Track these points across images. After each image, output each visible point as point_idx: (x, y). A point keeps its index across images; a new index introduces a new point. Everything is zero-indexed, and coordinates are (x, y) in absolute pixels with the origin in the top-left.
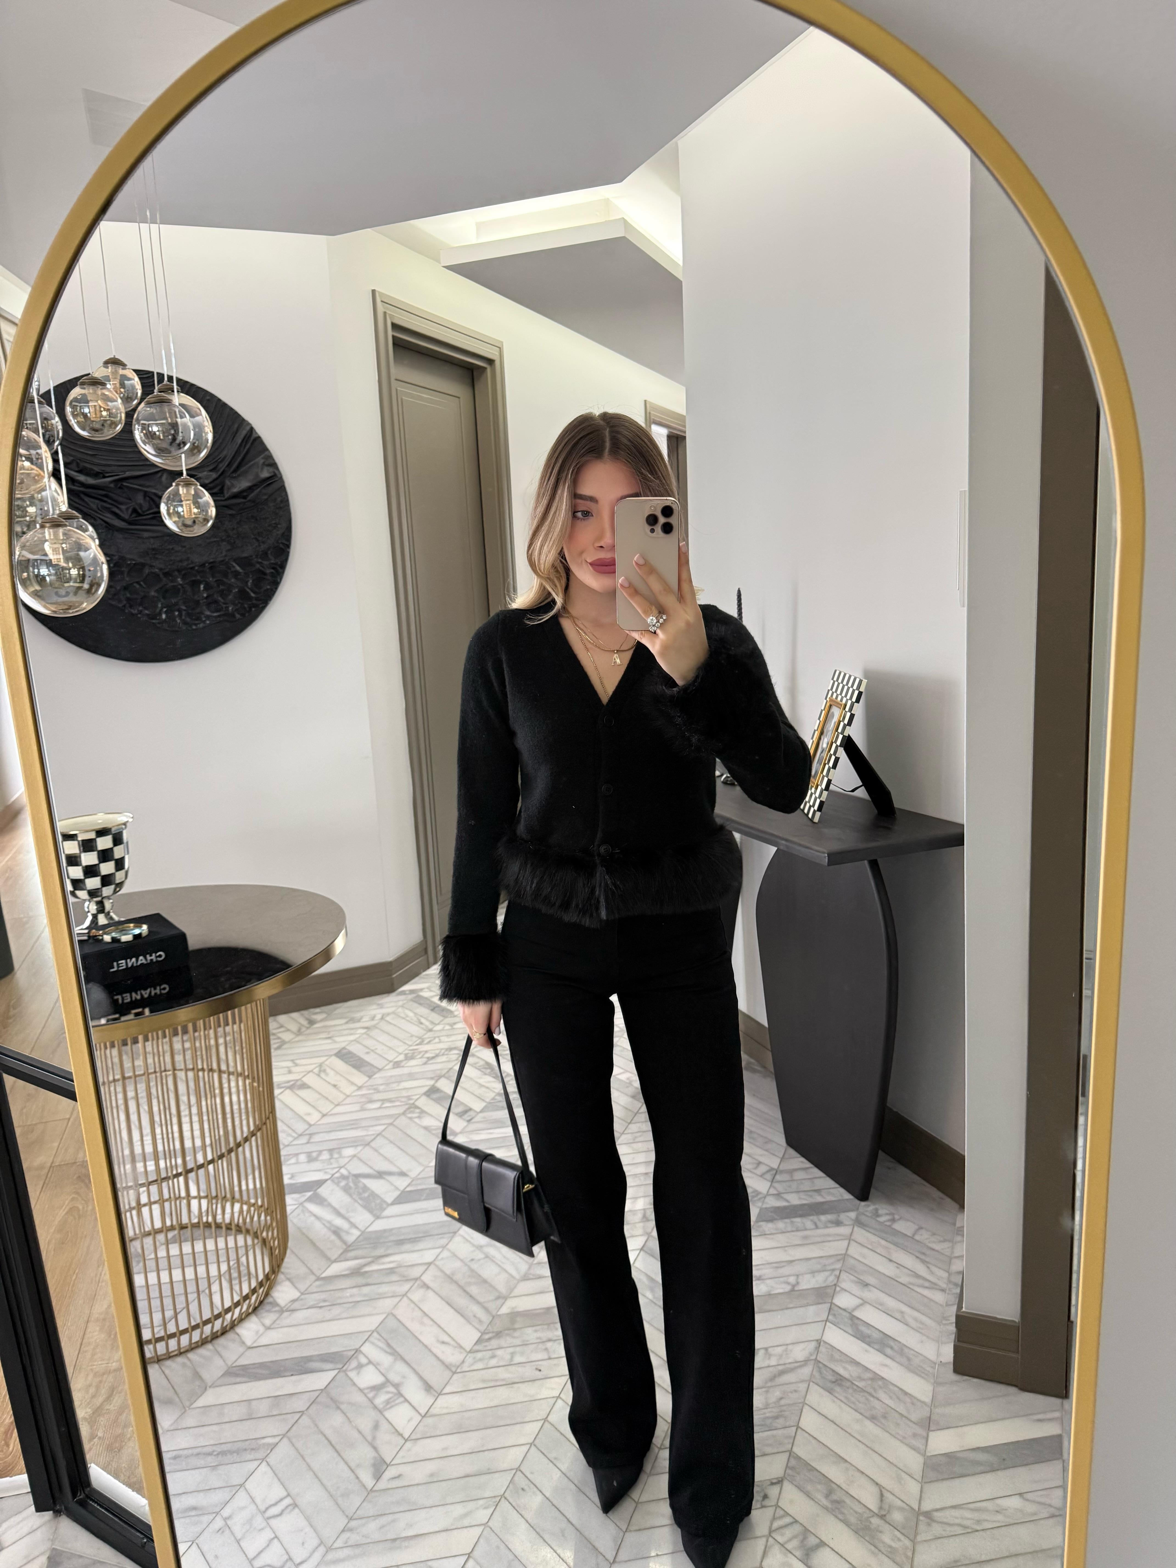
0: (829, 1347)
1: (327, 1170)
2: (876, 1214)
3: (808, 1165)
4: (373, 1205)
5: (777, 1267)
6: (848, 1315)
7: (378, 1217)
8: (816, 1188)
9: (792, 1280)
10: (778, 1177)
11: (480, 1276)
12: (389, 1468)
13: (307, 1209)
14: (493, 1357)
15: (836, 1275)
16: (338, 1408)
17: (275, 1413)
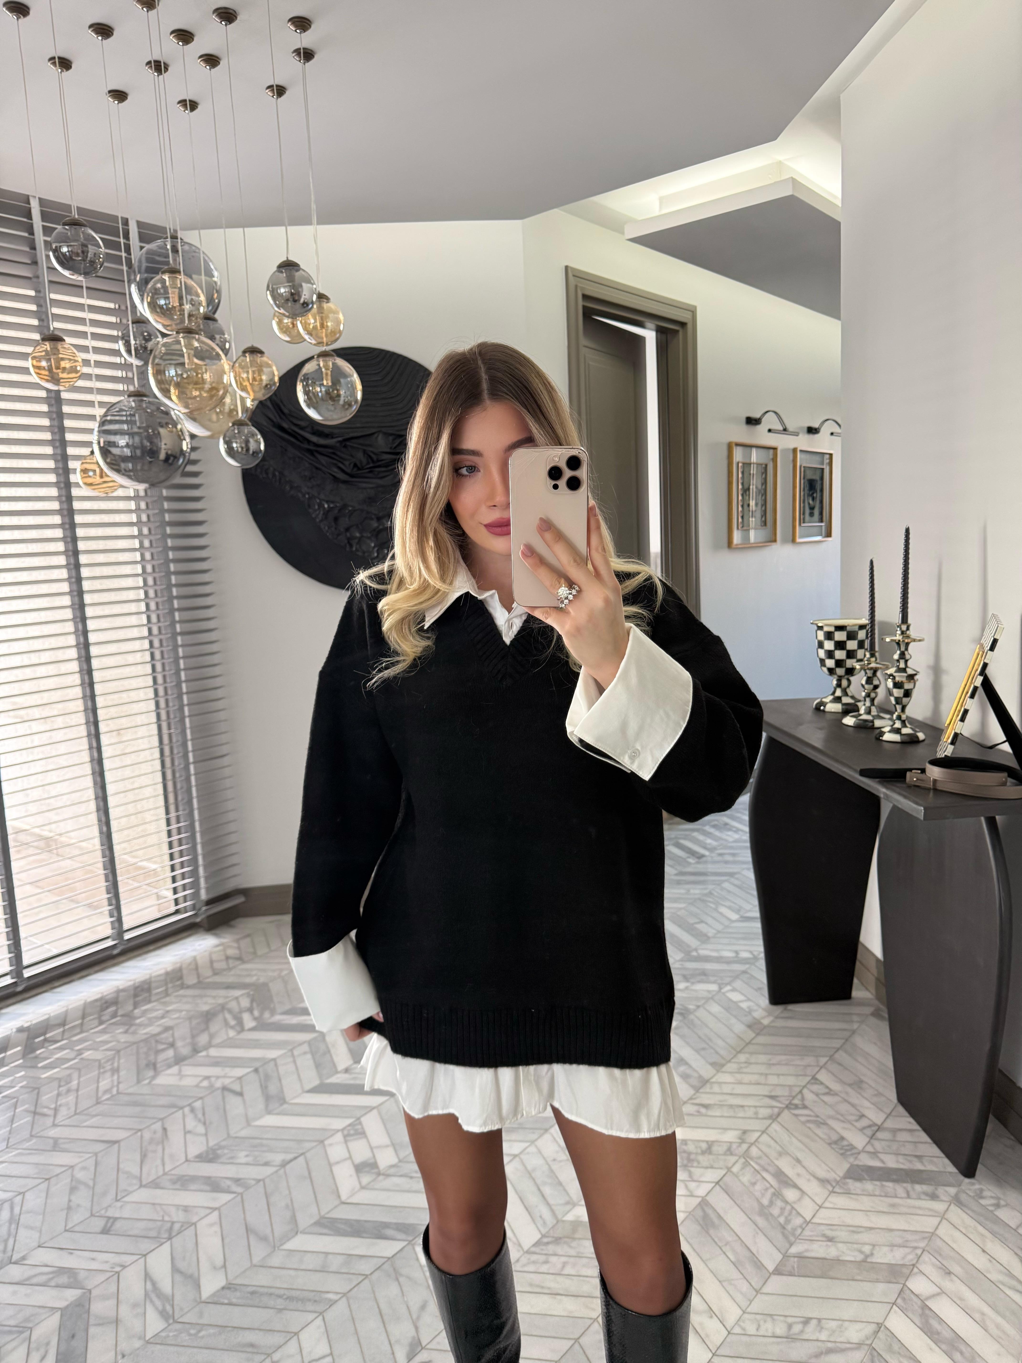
0: (889, 1334)
2: (980, 1195)
3: (916, 1126)
5: (853, 1232)
6: (919, 1302)
8: (918, 1154)
9: (867, 1249)
10: (880, 1135)
11: (557, 1177)
12: (423, 1351)
14: (546, 1262)
15: (917, 1255)
16: (397, 1279)
17: (343, 1271)
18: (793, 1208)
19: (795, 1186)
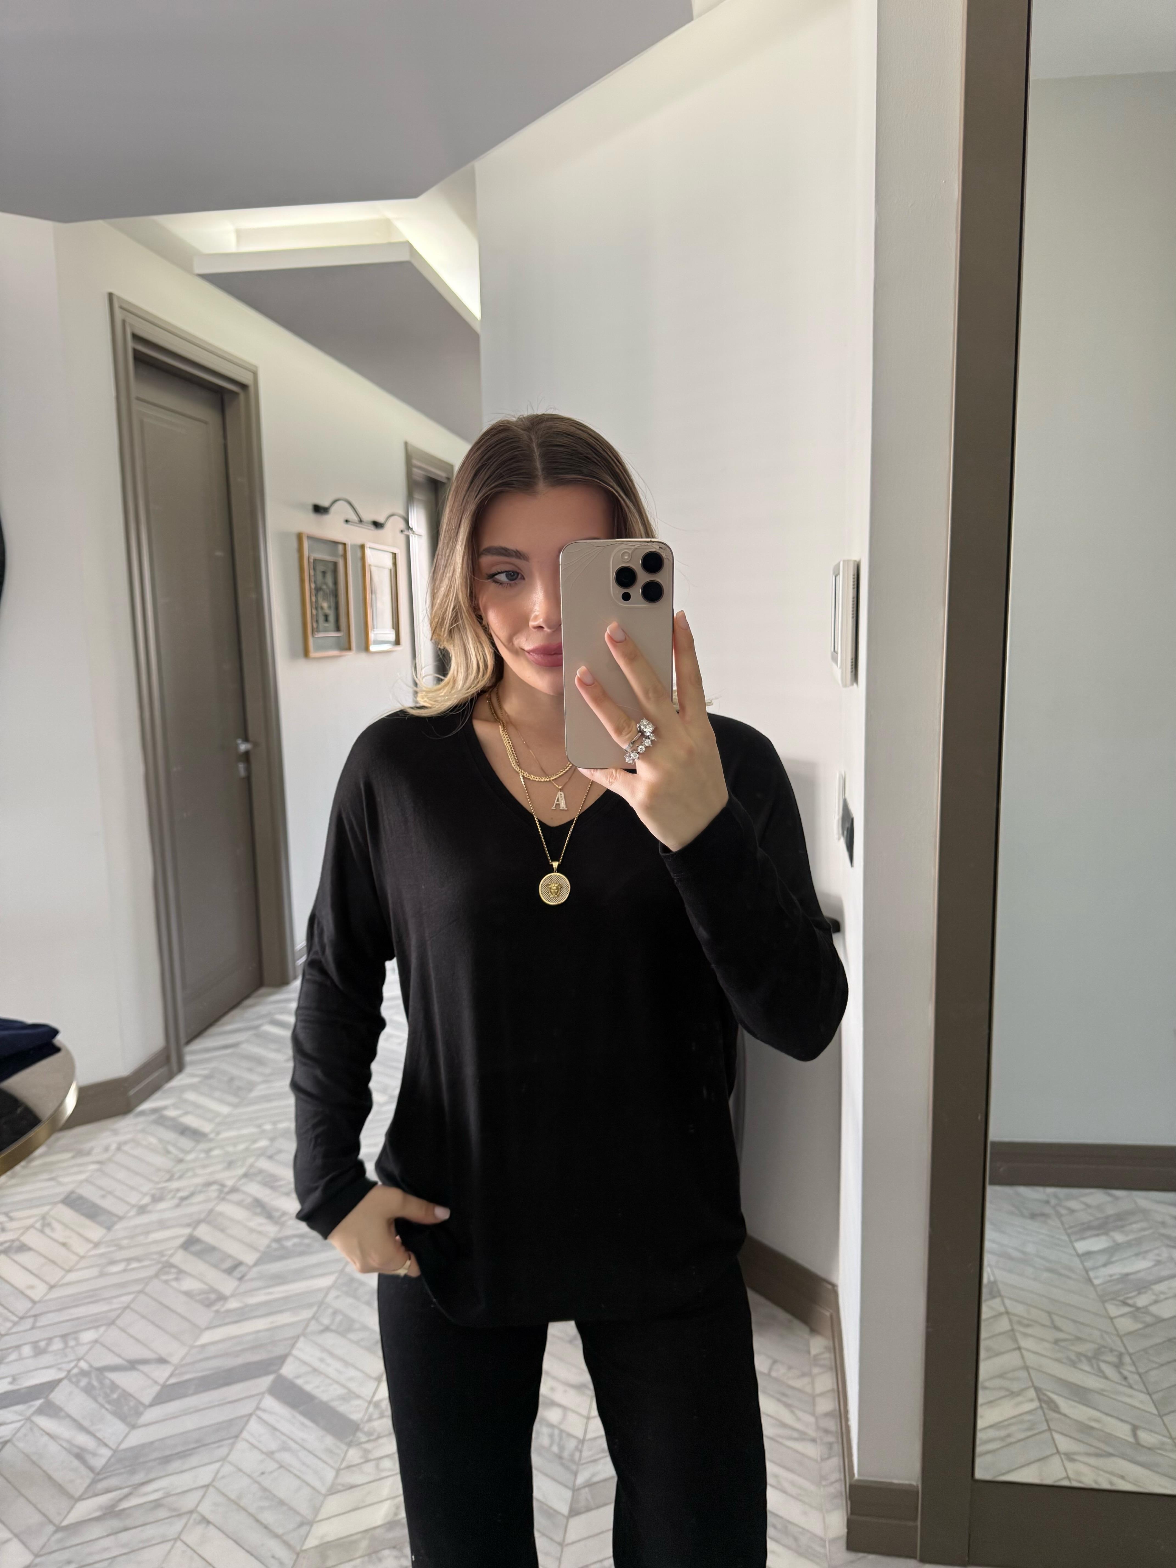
1: (60, 1366)
4: (126, 1408)
7: (133, 1427)
13: (37, 1426)
18: (561, 1431)
19: (553, 1404)
